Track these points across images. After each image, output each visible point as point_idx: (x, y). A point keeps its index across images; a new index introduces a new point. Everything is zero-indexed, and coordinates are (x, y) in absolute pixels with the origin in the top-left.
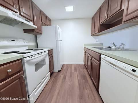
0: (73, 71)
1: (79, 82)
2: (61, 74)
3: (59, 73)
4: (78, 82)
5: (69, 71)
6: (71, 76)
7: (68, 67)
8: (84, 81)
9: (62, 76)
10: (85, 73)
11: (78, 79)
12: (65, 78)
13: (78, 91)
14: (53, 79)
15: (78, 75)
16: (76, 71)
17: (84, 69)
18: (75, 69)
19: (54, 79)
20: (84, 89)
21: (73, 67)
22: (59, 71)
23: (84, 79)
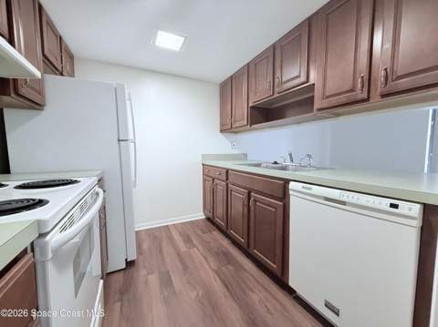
0: (183, 247)
1: (220, 278)
2: (143, 272)
3: (132, 269)
4: (217, 278)
5: (168, 251)
6: (185, 267)
7: (155, 237)
8: (230, 267)
9: (153, 279)
10: (221, 245)
11: (214, 270)
12: (166, 281)
13: (234, 305)
14: (118, 304)
15: (205, 258)
16: (194, 246)
17: (211, 231)
18: (188, 240)
19: (122, 305)
20: (245, 294)
21: (173, 233)
22: (130, 264)
23: (229, 263)
